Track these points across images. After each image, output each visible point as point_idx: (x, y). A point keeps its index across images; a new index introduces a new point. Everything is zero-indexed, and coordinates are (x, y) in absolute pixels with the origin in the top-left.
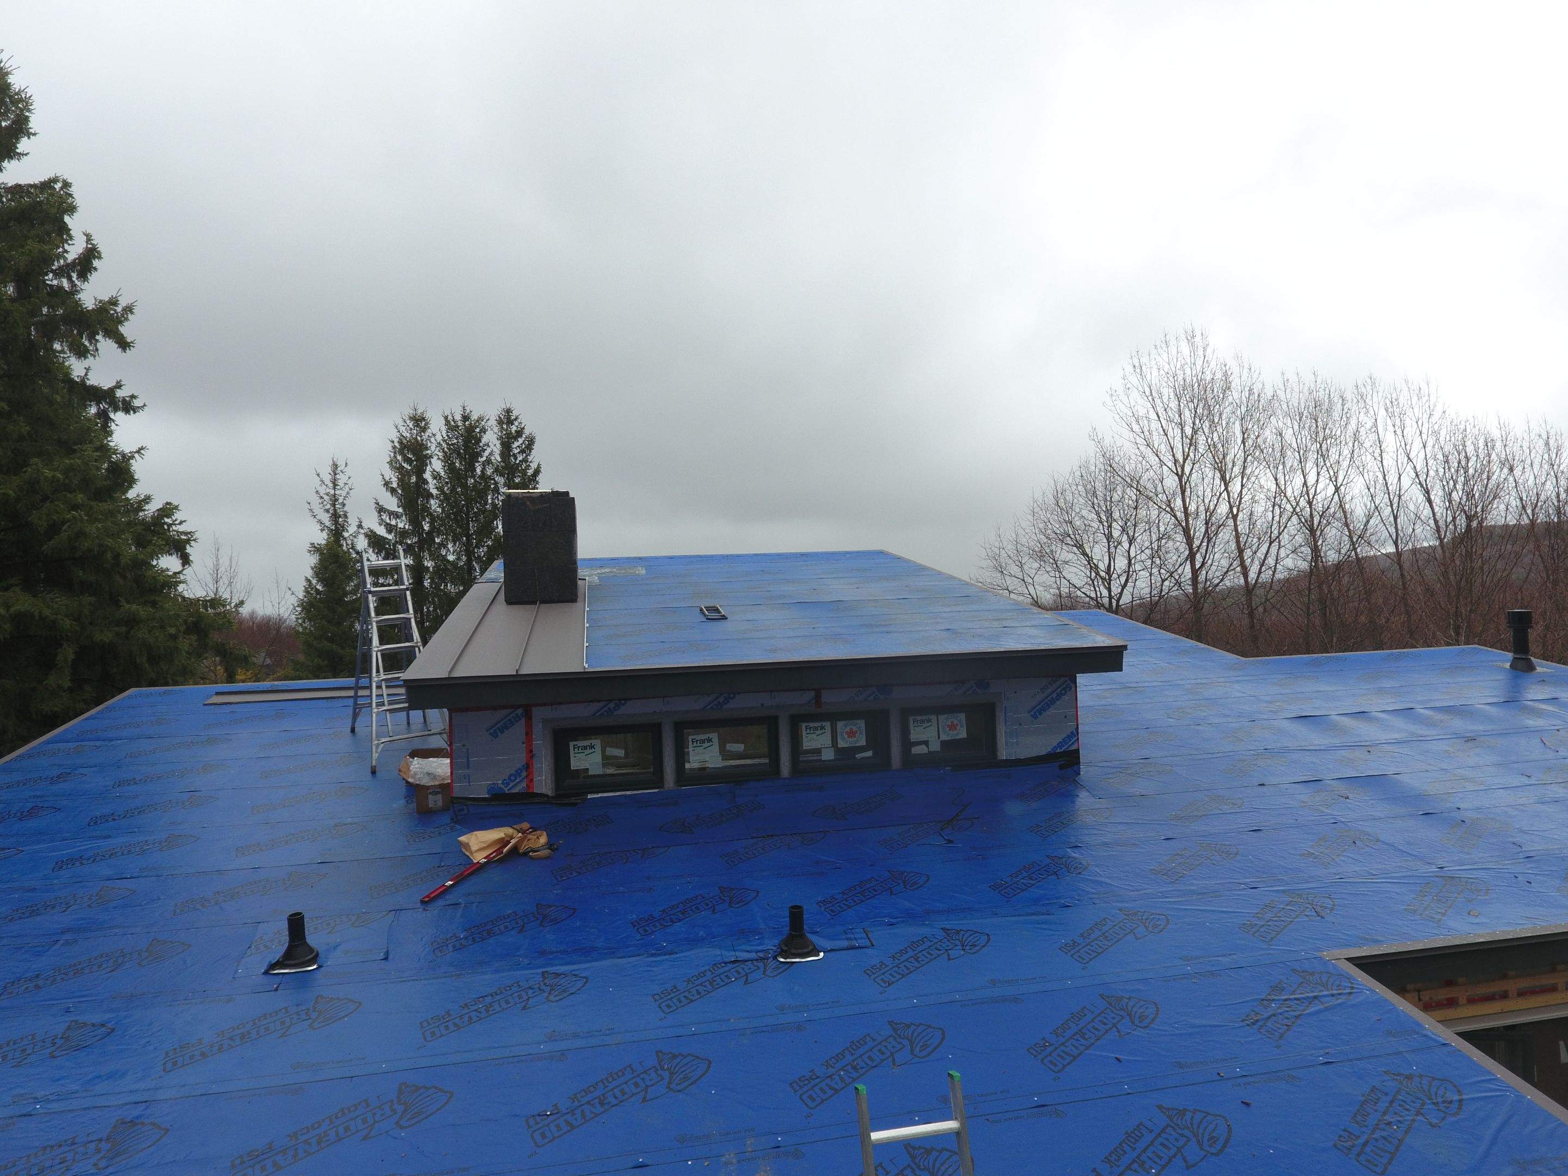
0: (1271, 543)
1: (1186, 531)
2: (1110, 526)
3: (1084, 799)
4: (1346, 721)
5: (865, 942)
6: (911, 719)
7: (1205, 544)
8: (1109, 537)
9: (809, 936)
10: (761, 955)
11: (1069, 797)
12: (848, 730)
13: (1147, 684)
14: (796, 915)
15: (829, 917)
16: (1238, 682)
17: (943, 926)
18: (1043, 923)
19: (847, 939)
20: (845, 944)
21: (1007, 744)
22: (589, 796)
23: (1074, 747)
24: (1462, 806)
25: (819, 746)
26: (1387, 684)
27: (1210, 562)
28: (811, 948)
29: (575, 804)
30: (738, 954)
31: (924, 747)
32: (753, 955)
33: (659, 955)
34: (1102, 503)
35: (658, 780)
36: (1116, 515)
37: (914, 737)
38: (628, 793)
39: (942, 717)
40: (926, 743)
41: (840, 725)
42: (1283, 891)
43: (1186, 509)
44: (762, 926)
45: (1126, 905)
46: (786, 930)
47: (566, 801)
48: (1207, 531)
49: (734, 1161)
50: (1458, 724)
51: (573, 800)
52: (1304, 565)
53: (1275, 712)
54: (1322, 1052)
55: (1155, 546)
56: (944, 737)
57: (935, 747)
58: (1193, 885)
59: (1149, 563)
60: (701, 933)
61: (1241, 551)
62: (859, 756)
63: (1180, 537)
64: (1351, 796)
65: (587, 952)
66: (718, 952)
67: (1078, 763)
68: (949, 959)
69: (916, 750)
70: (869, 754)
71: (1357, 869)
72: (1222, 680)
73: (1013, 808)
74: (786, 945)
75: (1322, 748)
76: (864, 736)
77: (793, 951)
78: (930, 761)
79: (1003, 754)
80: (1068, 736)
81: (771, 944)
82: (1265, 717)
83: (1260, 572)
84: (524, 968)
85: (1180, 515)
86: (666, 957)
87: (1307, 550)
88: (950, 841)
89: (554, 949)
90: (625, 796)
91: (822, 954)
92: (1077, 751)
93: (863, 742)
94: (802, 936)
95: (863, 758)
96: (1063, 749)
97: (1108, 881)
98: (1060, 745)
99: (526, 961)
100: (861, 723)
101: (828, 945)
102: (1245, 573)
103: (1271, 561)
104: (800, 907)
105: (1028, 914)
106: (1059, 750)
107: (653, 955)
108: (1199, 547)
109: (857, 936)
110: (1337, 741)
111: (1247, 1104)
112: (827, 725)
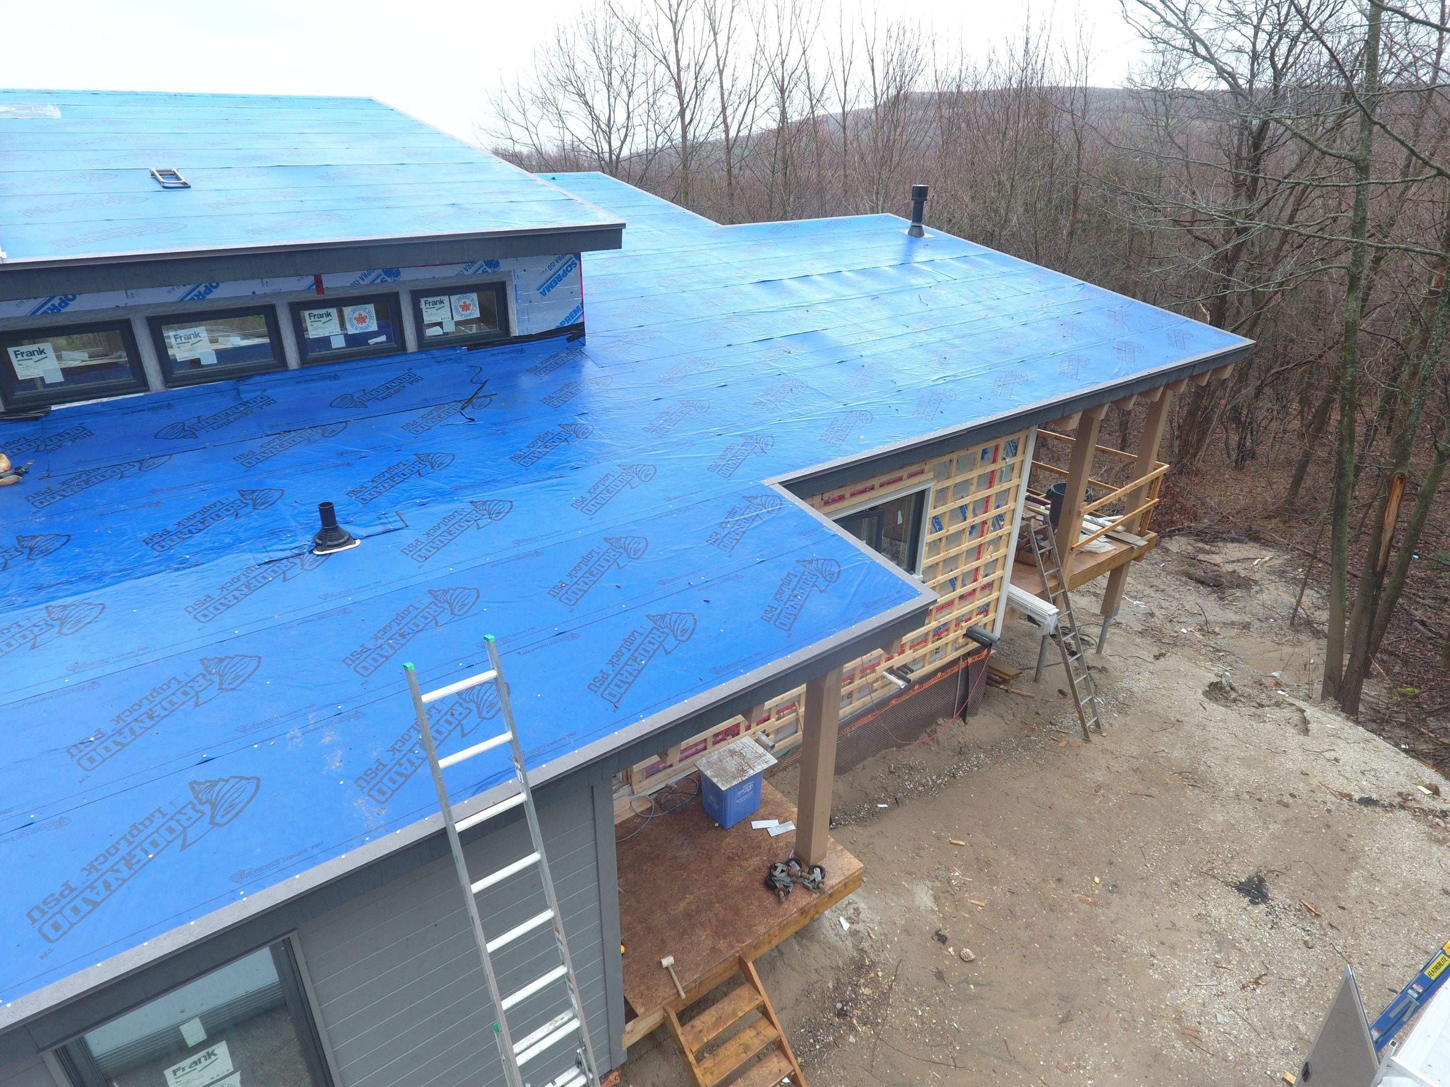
0: (749, 102)
1: (678, 86)
2: (610, 74)
3: (589, 368)
4: (794, 284)
5: (400, 524)
6: (423, 300)
7: (694, 100)
8: (609, 86)
9: (341, 526)
10: (296, 551)
11: (576, 367)
12: (356, 315)
13: (642, 253)
14: (327, 511)
15: (361, 505)
16: (716, 249)
17: (470, 500)
18: (557, 485)
19: (381, 524)
20: (381, 528)
21: (519, 322)
22: (54, 408)
23: (580, 321)
24: (864, 353)
25: (327, 334)
26: (826, 249)
27: (698, 118)
28: (346, 537)
29: (36, 419)
30: (271, 554)
31: (438, 328)
32: (288, 553)
33: (184, 568)
34: (603, 48)
35: (142, 383)
36: (615, 62)
37: (428, 318)
38: (105, 400)
39: (454, 298)
40: (440, 324)
41: (347, 311)
42: (740, 435)
43: (678, 61)
44: (293, 524)
45: (624, 460)
46: (319, 525)
47: (23, 416)
48: (696, 87)
49: (299, 734)
50: (870, 285)
51: (32, 414)
52: (774, 126)
53: (742, 278)
54: (758, 555)
55: (651, 101)
56: (457, 318)
57: (450, 328)
58: (675, 437)
59: (645, 117)
60: (228, 540)
61: (724, 109)
62: (372, 341)
63: (673, 91)
64: (792, 350)
65: (98, 579)
66: (249, 556)
67: (584, 335)
68: (479, 528)
69: (431, 332)
70: (383, 338)
71: (791, 411)
72: (704, 247)
73: (527, 381)
74: (320, 539)
75: (775, 309)
76: (375, 321)
77: (329, 543)
78: (446, 343)
79: (516, 330)
80: (574, 311)
81: (306, 540)
82: (736, 282)
83: (739, 131)
84: (21, 607)
85: (674, 68)
86: (193, 569)
87: (777, 111)
88: (472, 420)
89: (55, 582)
90: (103, 404)
91: (358, 542)
92: (583, 323)
93: (374, 327)
94: (336, 529)
95: (376, 343)
96: (570, 323)
97: (609, 442)
98: (567, 319)
99: (20, 600)
100: (371, 308)
101: (364, 532)
102: (727, 131)
103: (748, 120)
104: (330, 504)
105: (544, 480)
106: (566, 325)
107: (177, 569)
108: (688, 103)
109: (391, 520)
110: (786, 303)
111: (708, 601)
112: (333, 311)
